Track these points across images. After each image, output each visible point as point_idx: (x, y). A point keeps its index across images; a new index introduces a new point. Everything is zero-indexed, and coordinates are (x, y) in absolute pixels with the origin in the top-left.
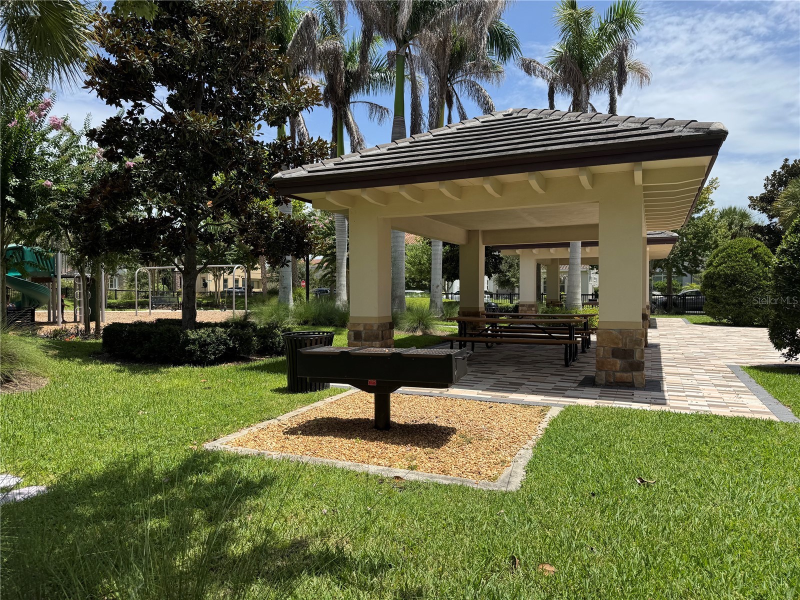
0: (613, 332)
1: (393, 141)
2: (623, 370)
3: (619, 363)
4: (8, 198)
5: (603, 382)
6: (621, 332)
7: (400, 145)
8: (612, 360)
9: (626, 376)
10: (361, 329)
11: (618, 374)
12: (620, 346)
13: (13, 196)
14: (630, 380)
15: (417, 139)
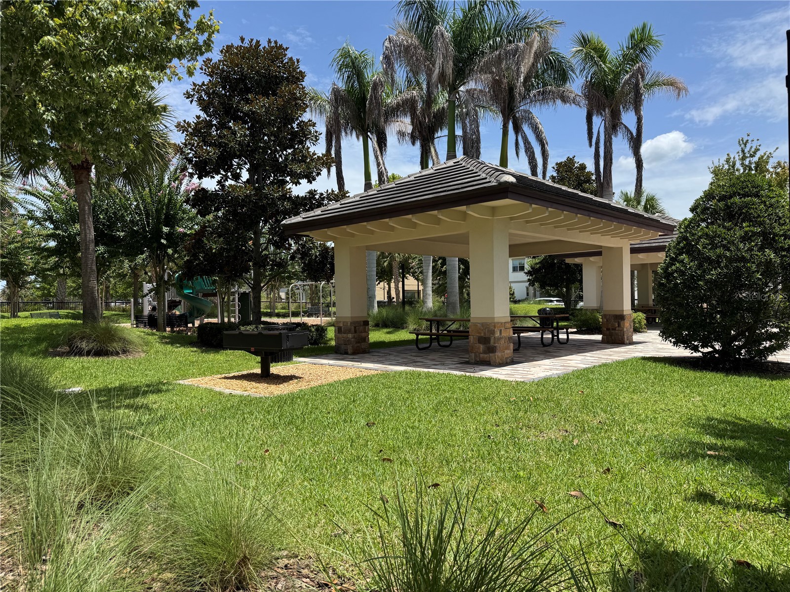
0: (479, 325)
1: (365, 190)
2: (485, 352)
3: (482, 347)
4: (162, 241)
5: (473, 361)
6: (483, 324)
7: (370, 194)
8: (477, 345)
9: (485, 356)
10: (342, 325)
11: (482, 355)
12: (482, 335)
13: (165, 239)
14: (488, 359)
15: (382, 188)
